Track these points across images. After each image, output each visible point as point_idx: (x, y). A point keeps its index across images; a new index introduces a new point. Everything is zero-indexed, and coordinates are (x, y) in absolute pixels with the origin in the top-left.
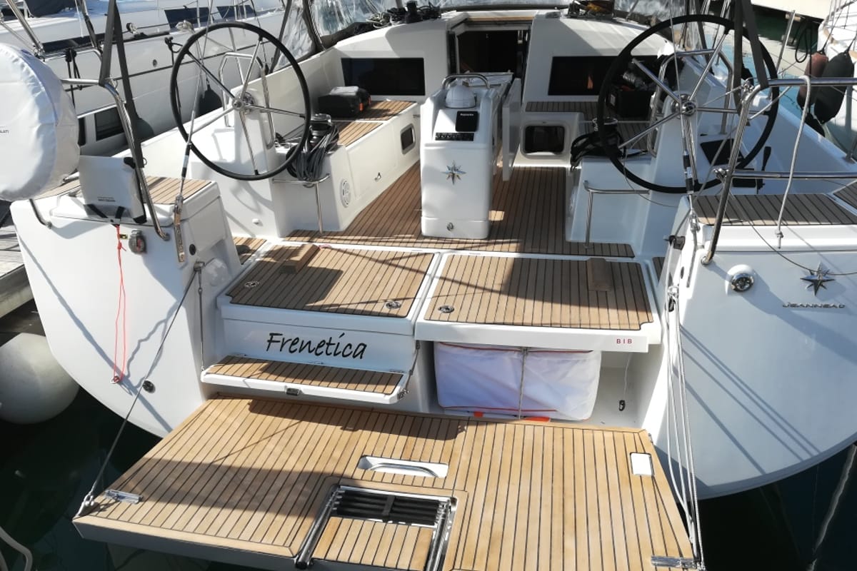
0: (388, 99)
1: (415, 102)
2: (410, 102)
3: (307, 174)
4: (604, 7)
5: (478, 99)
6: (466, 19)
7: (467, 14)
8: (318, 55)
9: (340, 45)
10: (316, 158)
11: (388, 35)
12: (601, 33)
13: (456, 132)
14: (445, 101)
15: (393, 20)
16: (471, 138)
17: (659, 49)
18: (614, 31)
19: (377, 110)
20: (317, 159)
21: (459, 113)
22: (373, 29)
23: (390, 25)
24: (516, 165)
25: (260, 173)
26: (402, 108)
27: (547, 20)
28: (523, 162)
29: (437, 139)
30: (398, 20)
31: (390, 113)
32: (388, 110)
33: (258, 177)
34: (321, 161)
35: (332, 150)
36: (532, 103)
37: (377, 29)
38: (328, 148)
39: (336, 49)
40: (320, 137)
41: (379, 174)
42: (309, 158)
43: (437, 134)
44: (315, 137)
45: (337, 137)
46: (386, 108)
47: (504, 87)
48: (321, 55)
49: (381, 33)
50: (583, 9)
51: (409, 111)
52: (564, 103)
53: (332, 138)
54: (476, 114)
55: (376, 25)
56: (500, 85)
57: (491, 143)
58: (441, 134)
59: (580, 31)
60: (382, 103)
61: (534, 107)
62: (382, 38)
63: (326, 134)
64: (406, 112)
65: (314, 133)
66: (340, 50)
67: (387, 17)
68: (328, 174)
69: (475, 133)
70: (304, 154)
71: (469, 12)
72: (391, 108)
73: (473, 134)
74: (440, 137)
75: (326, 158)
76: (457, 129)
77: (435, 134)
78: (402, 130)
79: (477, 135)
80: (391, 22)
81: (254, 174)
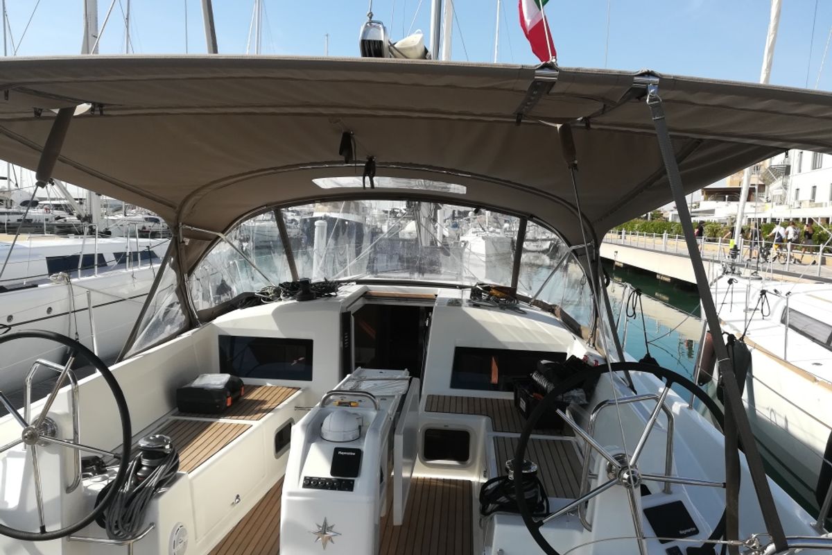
0: (269, 383)
1: (299, 389)
2: (294, 388)
3: (120, 526)
4: (506, 293)
5: (363, 429)
6: (366, 293)
7: (367, 287)
8: (190, 333)
9: (220, 321)
10: (137, 502)
11: (276, 313)
12: (506, 325)
13: (330, 477)
14: (321, 429)
15: (284, 296)
16: (349, 487)
17: (567, 346)
18: (519, 323)
19: (251, 400)
20: (140, 503)
21: (337, 450)
22: (260, 303)
23: (281, 300)
24: (415, 475)
25: (47, 530)
26: (280, 399)
27: (449, 307)
28: (424, 472)
29: (305, 486)
30: (288, 297)
31: (265, 407)
32: (264, 402)
33: (44, 536)
34: (144, 507)
35: (167, 486)
36: (433, 396)
37: (264, 304)
38: (160, 484)
39: (214, 325)
40: (152, 468)
41: (238, 496)
42: (131, 498)
43: (305, 478)
44: (144, 468)
45: (176, 467)
46: (262, 399)
47: (397, 399)
48: (193, 333)
49: (268, 309)
50: (485, 293)
51: (290, 403)
52: (468, 398)
53: (167, 471)
54: (359, 453)
55: (264, 299)
56: (394, 396)
57: (379, 479)
58: (311, 479)
59: (484, 322)
60: (260, 389)
61: (437, 404)
62: (268, 316)
63: (160, 464)
64: (286, 405)
65: (145, 462)
66: (218, 326)
67: (277, 292)
68: (152, 524)
69: (356, 479)
70: (123, 494)
71: (368, 286)
72: (267, 399)
73: (353, 481)
74: (310, 483)
75: (154, 502)
76: (333, 473)
77: (302, 479)
78: (277, 430)
79: (359, 482)
80: (281, 297)
81: (39, 531)
